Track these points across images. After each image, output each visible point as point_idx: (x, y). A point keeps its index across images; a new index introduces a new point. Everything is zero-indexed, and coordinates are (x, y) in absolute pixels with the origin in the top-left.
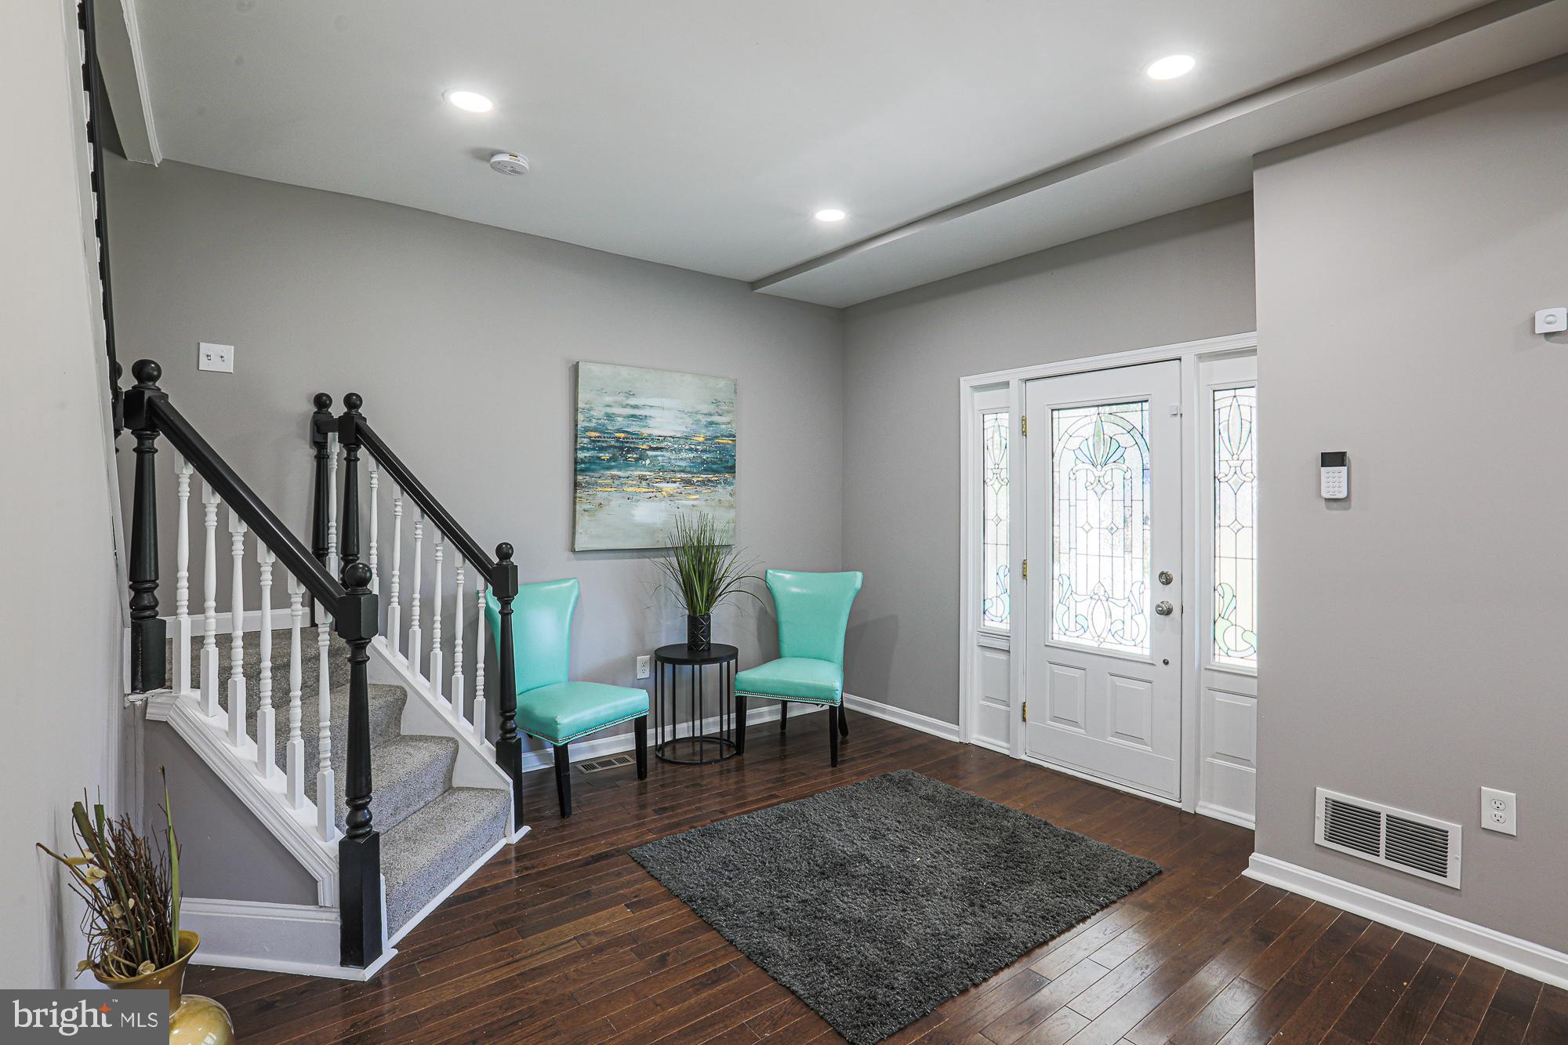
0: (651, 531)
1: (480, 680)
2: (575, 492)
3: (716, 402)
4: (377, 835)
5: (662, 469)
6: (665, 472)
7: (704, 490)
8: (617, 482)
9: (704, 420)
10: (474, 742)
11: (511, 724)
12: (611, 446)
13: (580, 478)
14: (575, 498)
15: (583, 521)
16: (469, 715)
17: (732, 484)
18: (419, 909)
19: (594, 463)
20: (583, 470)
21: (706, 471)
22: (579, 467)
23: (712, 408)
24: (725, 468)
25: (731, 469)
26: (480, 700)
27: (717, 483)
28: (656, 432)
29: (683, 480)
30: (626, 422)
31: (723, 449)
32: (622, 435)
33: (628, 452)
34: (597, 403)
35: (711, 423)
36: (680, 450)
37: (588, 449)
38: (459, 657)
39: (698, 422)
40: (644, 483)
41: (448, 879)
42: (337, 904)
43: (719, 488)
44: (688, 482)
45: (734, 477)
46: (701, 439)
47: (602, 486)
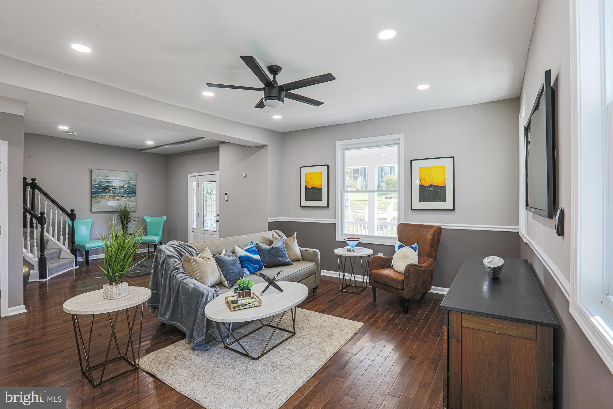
0: (112, 207)
1: (67, 237)
2: (92, 199)
3: (131, 178)
4: (46, 258)
5: (116, 193)
6: (117, 194)
7: (127, 198)
8: (103, 196)
9: (127, 182)
10: (66, 250)
11: (74, 245)
12: (101, 188)
13: (93, 195)
14: (92, 200)
15: (94, 206)
16: (64, 244)
17: (135, 197)
18: (54, 274)
19: (97, 192)
20: (94, 194)
21: (128, 194)
22: (92, 193)
23: (129, 179)
24: (133, 193)
25: (135, 193)
26: (67, 241)
27: (130, 197)
28: (113, 185)
29: (121, 196)
30: (105, 183)
31: (132, 188)
32: (104, 186)
33: (106, 190)
34: (98, 178)
35: (129, 183)
36: (121, 189)
37: (95, 189)
38: (61, 232)
39: (125, 182)
40: (111, 197)
41: (60, 271)
42: (38, 269)
43: (132, 198)
44: (123, 196)
45: (136, 195)
46: (126, 186)
47: (99, 197)
